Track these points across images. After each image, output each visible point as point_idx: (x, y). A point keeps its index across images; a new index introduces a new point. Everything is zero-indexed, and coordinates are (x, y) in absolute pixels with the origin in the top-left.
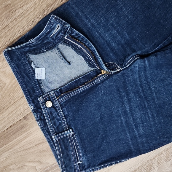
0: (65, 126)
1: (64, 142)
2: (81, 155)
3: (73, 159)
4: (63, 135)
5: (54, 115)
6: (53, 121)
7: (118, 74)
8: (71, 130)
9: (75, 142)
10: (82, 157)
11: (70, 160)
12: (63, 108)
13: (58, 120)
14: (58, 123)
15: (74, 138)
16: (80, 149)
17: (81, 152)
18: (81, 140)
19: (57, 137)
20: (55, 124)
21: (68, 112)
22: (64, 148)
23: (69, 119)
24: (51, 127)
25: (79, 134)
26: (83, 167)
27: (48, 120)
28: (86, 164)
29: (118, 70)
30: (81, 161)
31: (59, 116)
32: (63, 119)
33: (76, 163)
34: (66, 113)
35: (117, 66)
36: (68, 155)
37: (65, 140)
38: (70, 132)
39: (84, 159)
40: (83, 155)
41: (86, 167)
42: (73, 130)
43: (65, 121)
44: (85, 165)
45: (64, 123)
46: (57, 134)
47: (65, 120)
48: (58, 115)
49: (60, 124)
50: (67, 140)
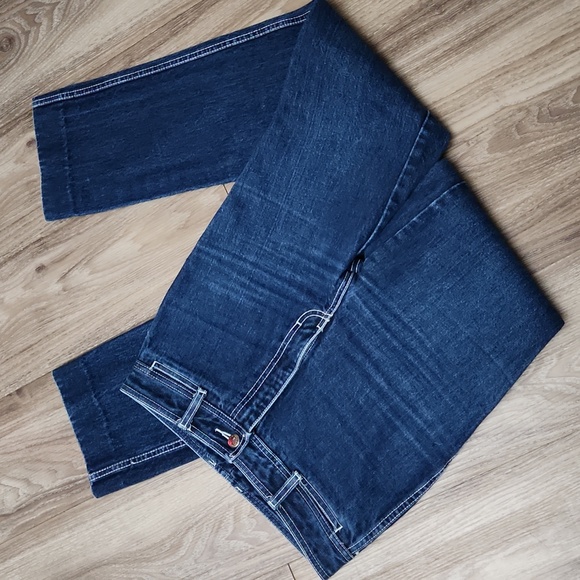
0: (282, 470)
1: (293, 505)
2: (333, 513)
3: (322, 530)
4: (286, 489)
5: (253, 459)
6: (257, 472)
7: (331, 327)
8: (296, 473)
9: (313, 492)
10: (336, 516)
11: (318, 534)
12: (265, 437)
13: (265, 465)
14: (267, 472)
15: (309, 487)
16: (326, 501)
17: (330, 507)
18: (323, 485)
19: (278, 499)
20: (262, 475)
21: (276, 441)
22: (298, 517)
23: (284, 453)
24: (258, 485)
25: (313, 474)
26: (348, 536)
27: (248, 473)
28: (351, 529)
29: (327, 320)
30: (338, 526)
31: (263, 457)
32: (273, 458)
33: (329, 534)
34: (274, 445)
35: (320, 314)
36: (310, 526)
37: (296, 501)
38: (296, 478)
39: (342, 520)
40: (337, 512)
41: (353, 534)
42: (300, 473)
43: (279, 461)
44: (350, 532)
45: (279, 466)
46: (274, 494)
47: (277, 459)
48: (261, 454)
49: (273, 471)
50: (299, 498)
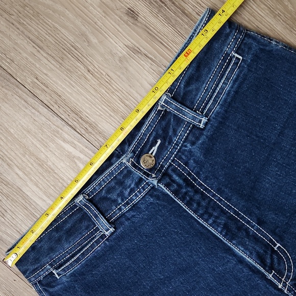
0: (115, 212)
1: (80, 221)
2: (71, 271)
3: (55, 256)
4: (96, 216)
5: (128, 182)
6: (113, 184)
8: (112, 230)
9: (92, 247)
10: (68, 273)
11: (52, 249)
12: (151, 196)
13: (121, 195)
14: (113, 196)
15: (97, 242)
16: (83, 261)
17: (77, 267)
18: (101, 257)
19: (86, 205)
20: (110, 190)
21: (147, 208)
22: (68, 225)
23: (133, 216)
24: (100, 184)
25: (111, 247)
26: (49, 285)
27: (111, 174)
28: (56, 288)
29: (280, 286)
30: (59, 275)
31: (129, 195)
32: (127, 203)
33: (51, 265)
34: (142, 206)
36: (59, 240)
37: (85, 223)
38: (105, 228)
39: (64, 279)
40: (73, 275)
41: (51, 290)
42: (112, 234)
43: (125, 210)
44: (53, 287)
45: (120, 209)
46: (90, 201)
47: (128, 208)
48: (132, 191)
49: (115, 202)
50: (87, 228)
